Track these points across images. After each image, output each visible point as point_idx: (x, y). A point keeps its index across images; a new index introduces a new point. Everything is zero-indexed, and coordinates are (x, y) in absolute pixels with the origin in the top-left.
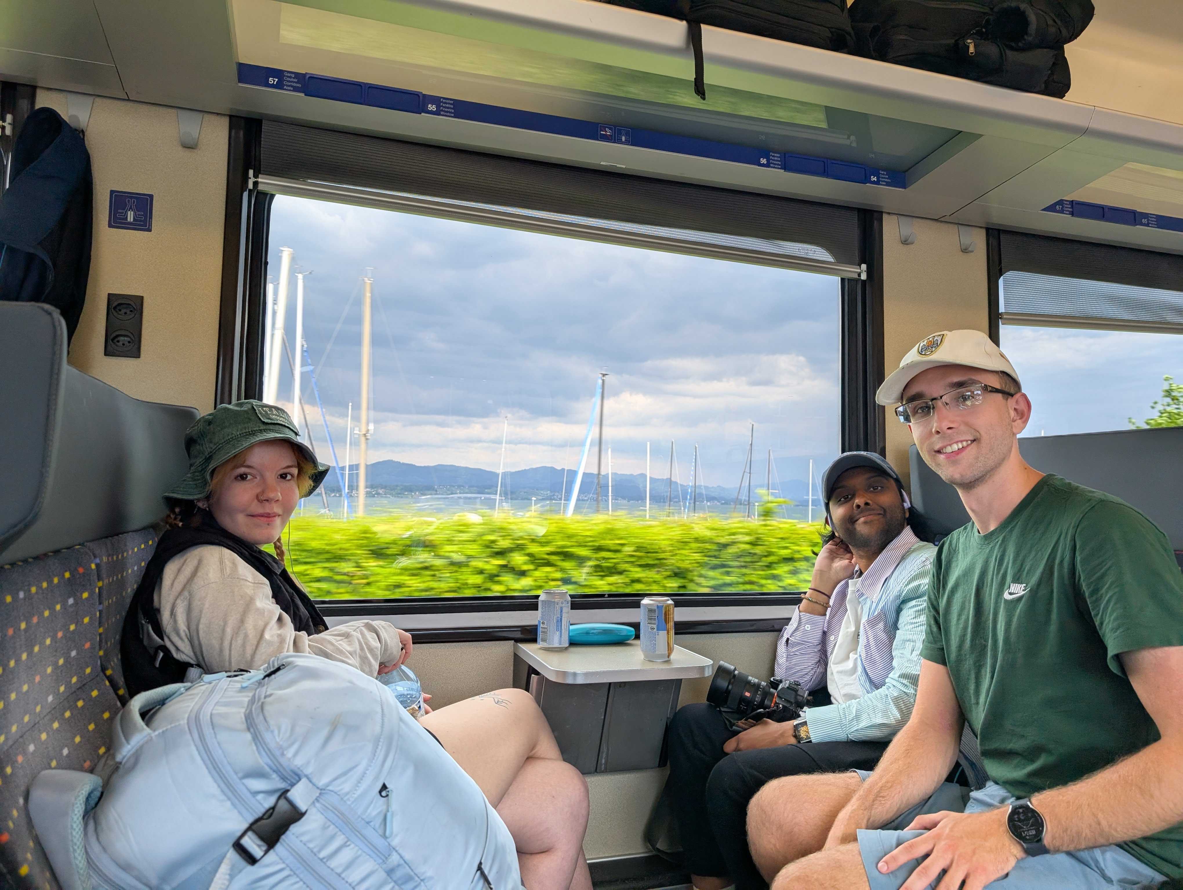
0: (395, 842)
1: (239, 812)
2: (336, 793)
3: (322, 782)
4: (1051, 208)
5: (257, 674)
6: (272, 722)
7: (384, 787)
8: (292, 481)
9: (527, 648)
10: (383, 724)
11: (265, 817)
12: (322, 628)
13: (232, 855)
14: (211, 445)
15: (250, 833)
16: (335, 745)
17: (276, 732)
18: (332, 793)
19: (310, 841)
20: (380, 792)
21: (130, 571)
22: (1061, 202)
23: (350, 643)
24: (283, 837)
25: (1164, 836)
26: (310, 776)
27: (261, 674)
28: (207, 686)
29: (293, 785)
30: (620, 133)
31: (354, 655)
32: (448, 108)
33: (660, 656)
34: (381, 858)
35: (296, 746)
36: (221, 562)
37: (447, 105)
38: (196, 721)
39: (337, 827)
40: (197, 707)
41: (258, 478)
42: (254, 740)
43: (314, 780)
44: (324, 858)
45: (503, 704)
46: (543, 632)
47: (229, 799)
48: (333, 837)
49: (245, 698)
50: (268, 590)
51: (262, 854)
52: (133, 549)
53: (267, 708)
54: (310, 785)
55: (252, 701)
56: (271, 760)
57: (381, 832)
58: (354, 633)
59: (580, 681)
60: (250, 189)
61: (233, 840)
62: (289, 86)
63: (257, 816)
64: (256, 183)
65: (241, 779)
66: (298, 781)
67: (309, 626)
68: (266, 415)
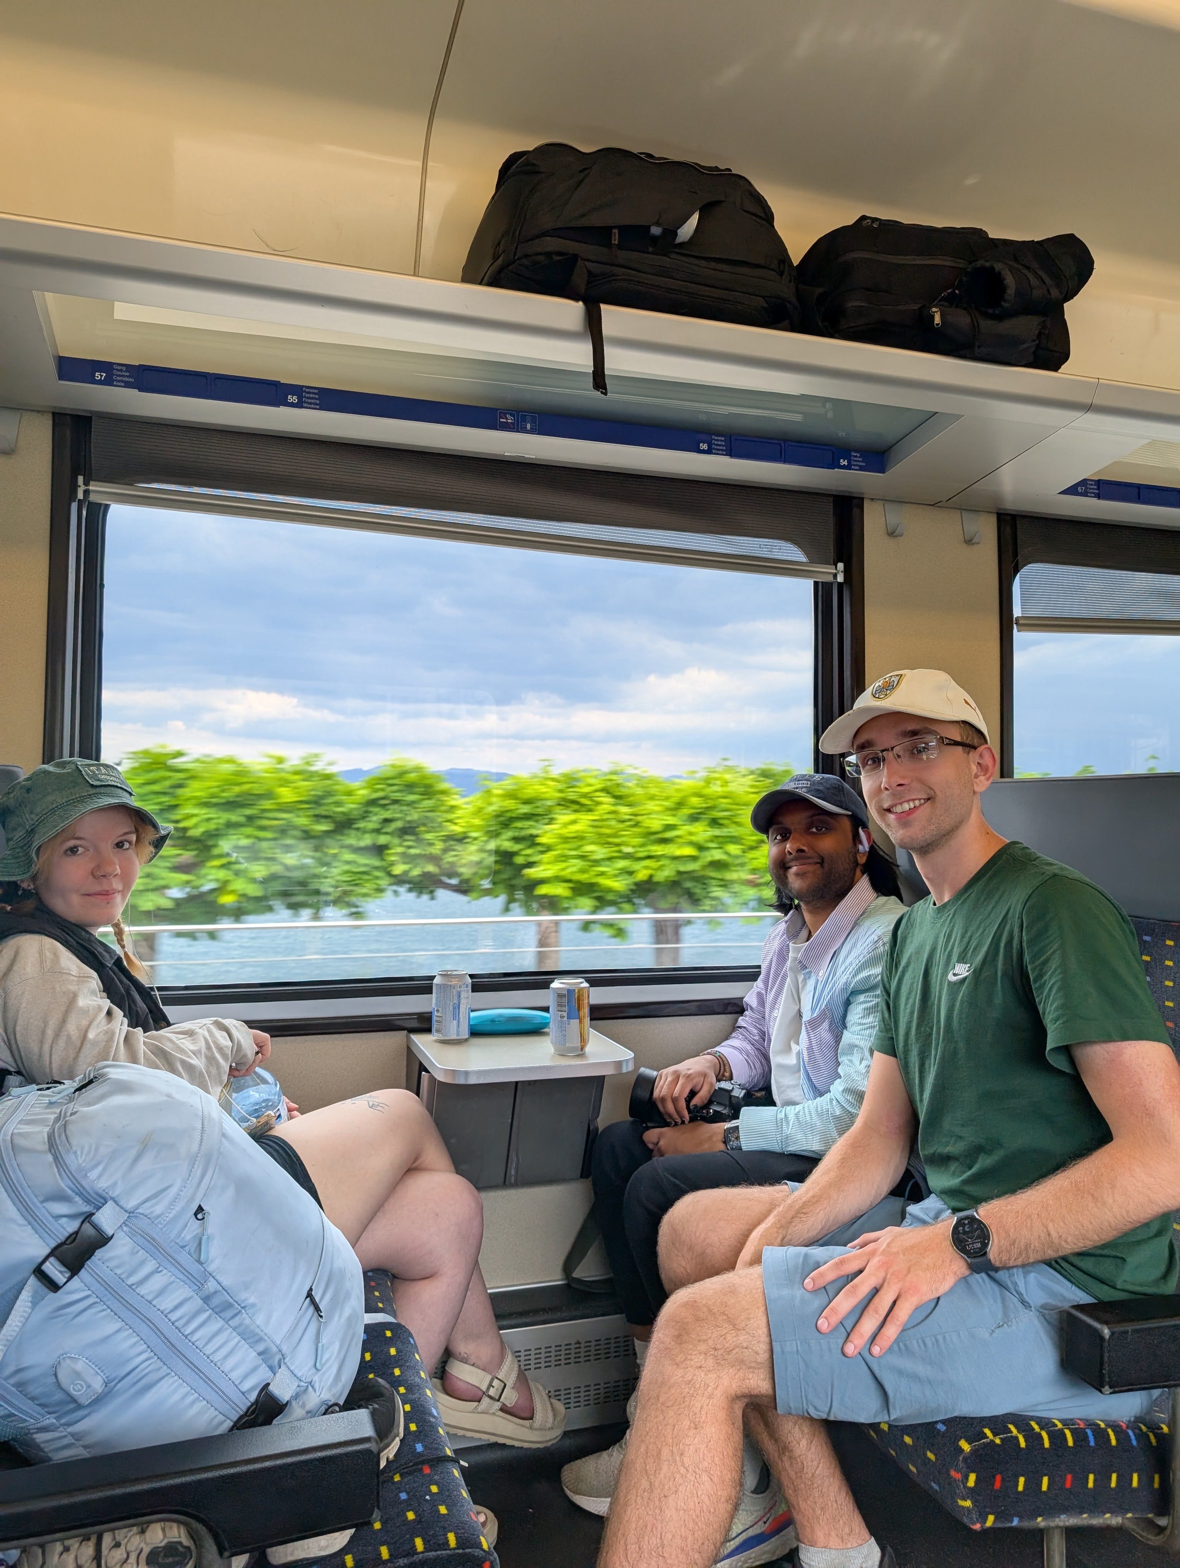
0: (211, 1268)
1: (40, 1237)
2: (146, 1216)
3: (130, 1204)
4: (1072, 491)
5: (69, 1086)
6: (74, 1142)
7: (200, 1209)
8: (130, 851)
9: (419, 1040)
10: (201, 1142)
11: (68, 1242)
12: (164, 1024)
13: (33, 1282)
14: (33, 816)
15: (52, 1259)
16: (145, 1164)
17: (79, 1153)
18: (142, 1216)
19: (118, 1267)
20: (196, 1214)
22: (1084, 482)
23: (194, 1042)
24: (88, 1262)
25: (1099, 1252)
26: (117, 1199)
29: (98, 1209)
30: (524, 420)
31: (198, 1055)
32: (312, 398)
33: (573, 1049)
34: (196, 1284)
35: (100, 1168)
36: (41, 954)
37: (311, 396)
39: (147, 1252)
41: (91, 850)
42: (56, 1163)
43: (121, 1203)
44: (133, 1285)
45: (379, 1108)
46: (437, 1021)
47: (30, 1223)
48: (143, 1263)
49: (51, 1116)
50: (96, 984)
51: (65, 1280)
53: (70, 1127)
54: (118, 1208)
55: (58, 1119)
56: (73, 1182)
57: (196, 1257)
58: (200, 1031)
59: (473, 1081)
60: (79, 500)
61: (34, 1266)
62: (119, 381)
63: (59, 1241)
64: (86, 493)
65: (42, 1202)
66: (104, 1205)
67: (148, 1023)
68: (94, 776)
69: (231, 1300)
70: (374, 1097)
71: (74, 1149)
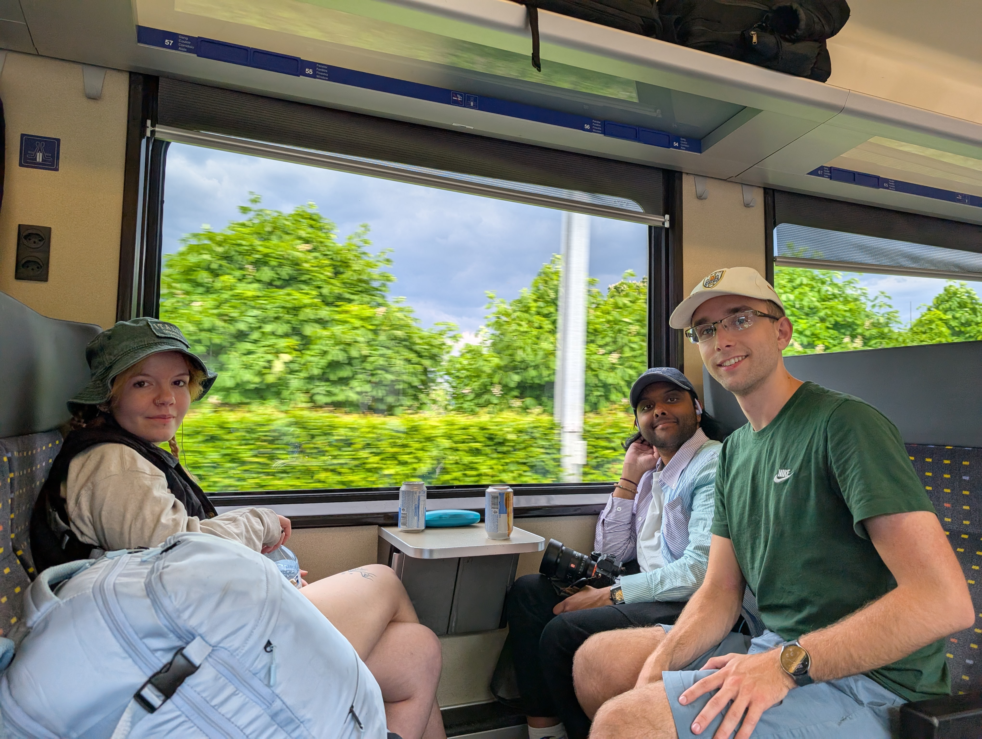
0: (278, 691)
1: (140, 668)
2: (226, 649)
3: (214, 640)
4: (814, 173)
5: (155, 550)
6: (169, 588)
7: (269, 643)
8: (184, 388)
9: (389, 531)
10: (267, 590)
11: (163, 671)
12: (212, 514)
13: (133, 705)
14: (111, 357)
15: (149, 686)
16: (225, 608)
17: (173, 597)
18: (223, 649)
19: (204, 691)
20: (265, 648)
21: (39, 467)
22: (822, 168)
23: (237, 527)
24: (179, 688)
26: (203, 636)
27: (159, 549)
28: (110, 561)
29: (188, 643)
30: (469, 99)
31: (241, 537)
32: (322, 72)
33: (502, 535)
34: (266, 705)
35: (191, 609)
36: (122, 457)
37: (322, 70)
38: (100, 589)
39: (227, 679)
40: (102, 578)
41: (154, 385)
42: (153, 605)
43: (207, 639)
44: (215, 706)
45: (368, 577)
47: (130, 656)
48: (223, 688)
49: (145, 570)
50: (163, 480)
51: (160, 703)
52: (41, 448)
53: (165, 578)
54: (204, 643)
55: (152, 572)
56: (168, 621)
57: (266, 682)
58: (241, 518)
60: (148, 138)
61: (134, 692)
62: (183, 47)
63: (155, 671)
64: (153, 132)
65: (141, 639)
66: (193, 640)
67: (200, 512)
68: (160, 330)
69: (293, 716)
70: (365, 570)
71: (169, 594)
